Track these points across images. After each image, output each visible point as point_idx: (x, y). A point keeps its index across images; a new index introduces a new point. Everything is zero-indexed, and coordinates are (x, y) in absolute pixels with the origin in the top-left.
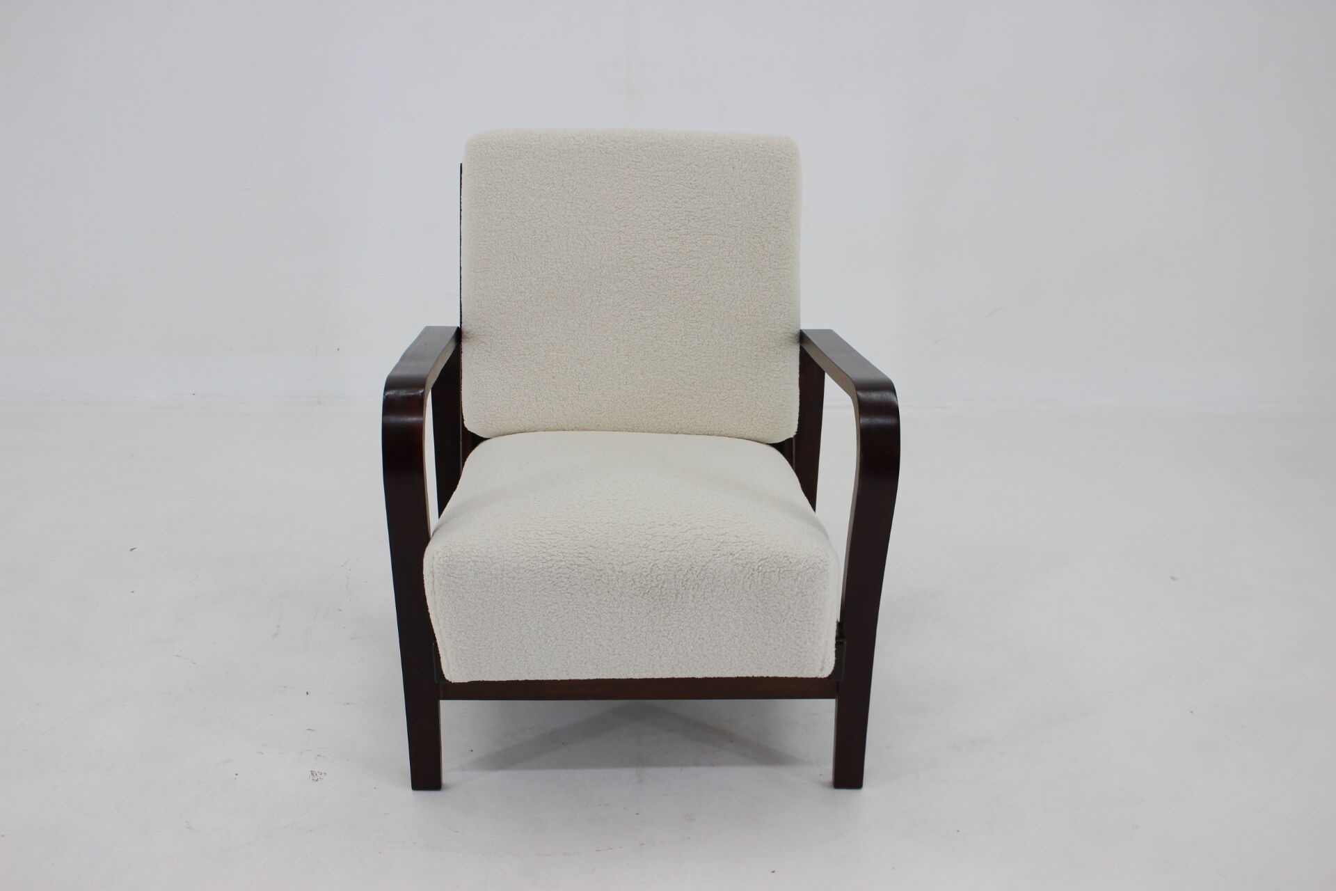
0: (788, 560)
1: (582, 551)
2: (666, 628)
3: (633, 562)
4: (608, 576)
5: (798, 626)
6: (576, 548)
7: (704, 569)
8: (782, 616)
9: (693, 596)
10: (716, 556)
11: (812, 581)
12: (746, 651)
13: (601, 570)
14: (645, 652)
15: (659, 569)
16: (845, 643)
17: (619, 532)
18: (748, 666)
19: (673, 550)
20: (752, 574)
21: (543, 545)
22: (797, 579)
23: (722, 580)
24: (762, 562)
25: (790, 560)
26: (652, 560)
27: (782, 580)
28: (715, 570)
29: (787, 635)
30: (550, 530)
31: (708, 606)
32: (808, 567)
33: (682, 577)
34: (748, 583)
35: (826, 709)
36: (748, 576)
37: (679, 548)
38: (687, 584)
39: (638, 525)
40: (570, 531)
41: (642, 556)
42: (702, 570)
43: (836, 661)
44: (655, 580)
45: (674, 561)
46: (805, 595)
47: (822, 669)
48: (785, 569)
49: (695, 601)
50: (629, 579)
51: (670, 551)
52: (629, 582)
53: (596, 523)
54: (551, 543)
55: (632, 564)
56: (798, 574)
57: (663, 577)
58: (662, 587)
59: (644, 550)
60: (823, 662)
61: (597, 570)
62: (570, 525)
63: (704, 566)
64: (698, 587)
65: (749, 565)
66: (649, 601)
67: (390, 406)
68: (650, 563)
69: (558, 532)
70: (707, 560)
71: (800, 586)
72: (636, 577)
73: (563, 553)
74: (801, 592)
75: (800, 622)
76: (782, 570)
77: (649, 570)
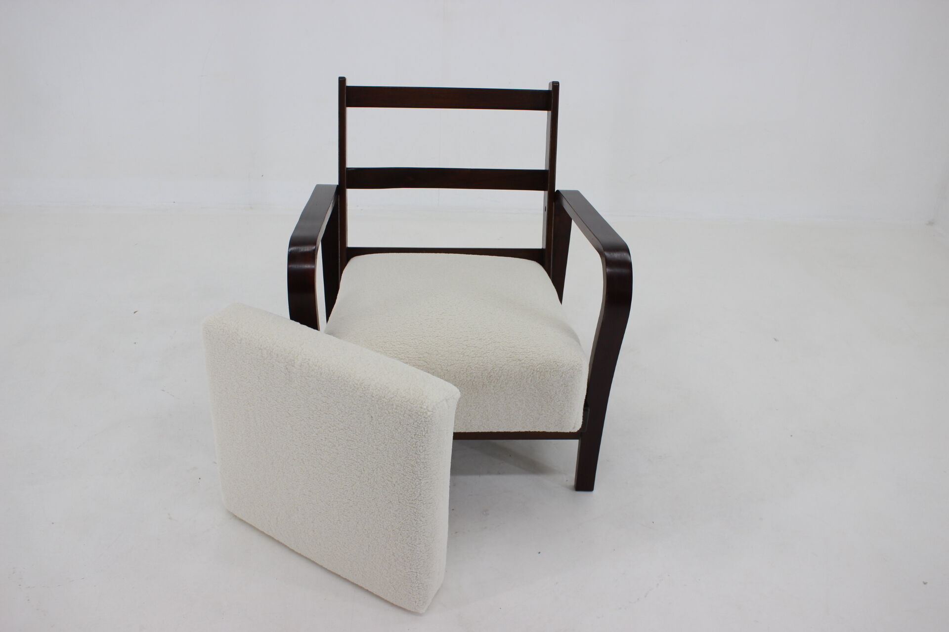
0: (556, 364)
1: (421, 356)
2: (475, 404)
3: (454, 364)
4: (438, 373)
5: (561, 404)
6: (417, 354)
7: (501, 369)
8: (551, 398)
9: (494, 386)
10: (509, 361)
11: (572, 377)
12: (526, 418)
13: (433, 369)
14: (461, 418)
15: (472, 369)
16: (589, 410)
17: (444, 343)
18: (527, 426)
19: (480, 357)
20: (533, 373)
21: (395, 352)
22: (562, 376)
23: (513, 377)
24: (539, 366)
25: (558, 364)
26: (467, 363)
27: (552, 377)
28: (508, 371)
29: (553, 409)
30: (399, 342)
31: (503, 393)
32: (569, 369)
33: (487, 374)
34: (530, 379)
35: (574, 445)
36: (530, 374)
37: (485, 355)
38: (490, 379)
39: (458, 338)
40: (413, 342)
41: (460, 360)
42: (500, 370)
43: (583, 422)
44: (469, 377)
45: (482, 364)
46: (567, 386)
47: (574, 428)
48: (555, 370)
49: (495, 389)
50: (452, 375)
51: (479, 357)
52: (452, 377)
53: (430, 336)
54: (400, 350)
55: (454, 365)
56: (563, 373)
57: (474, 375)
58: (474, 381)
59: (462, 356)
60: (575, 424)
61: (431, 369)
62: (412, 338)
63: (501, 368)
64: (497, 381)
65: (531, 368)
66: (465, 389)
67: (293, 258)
68: (465, 365)
69: (405, 343)
70: (503, 364)
71: (564, 381)
72: (457, 374)
73: (408, 357)
74: (564, 384)
75: (563, 401)
76: (552, 370)
77: (465, 370)
